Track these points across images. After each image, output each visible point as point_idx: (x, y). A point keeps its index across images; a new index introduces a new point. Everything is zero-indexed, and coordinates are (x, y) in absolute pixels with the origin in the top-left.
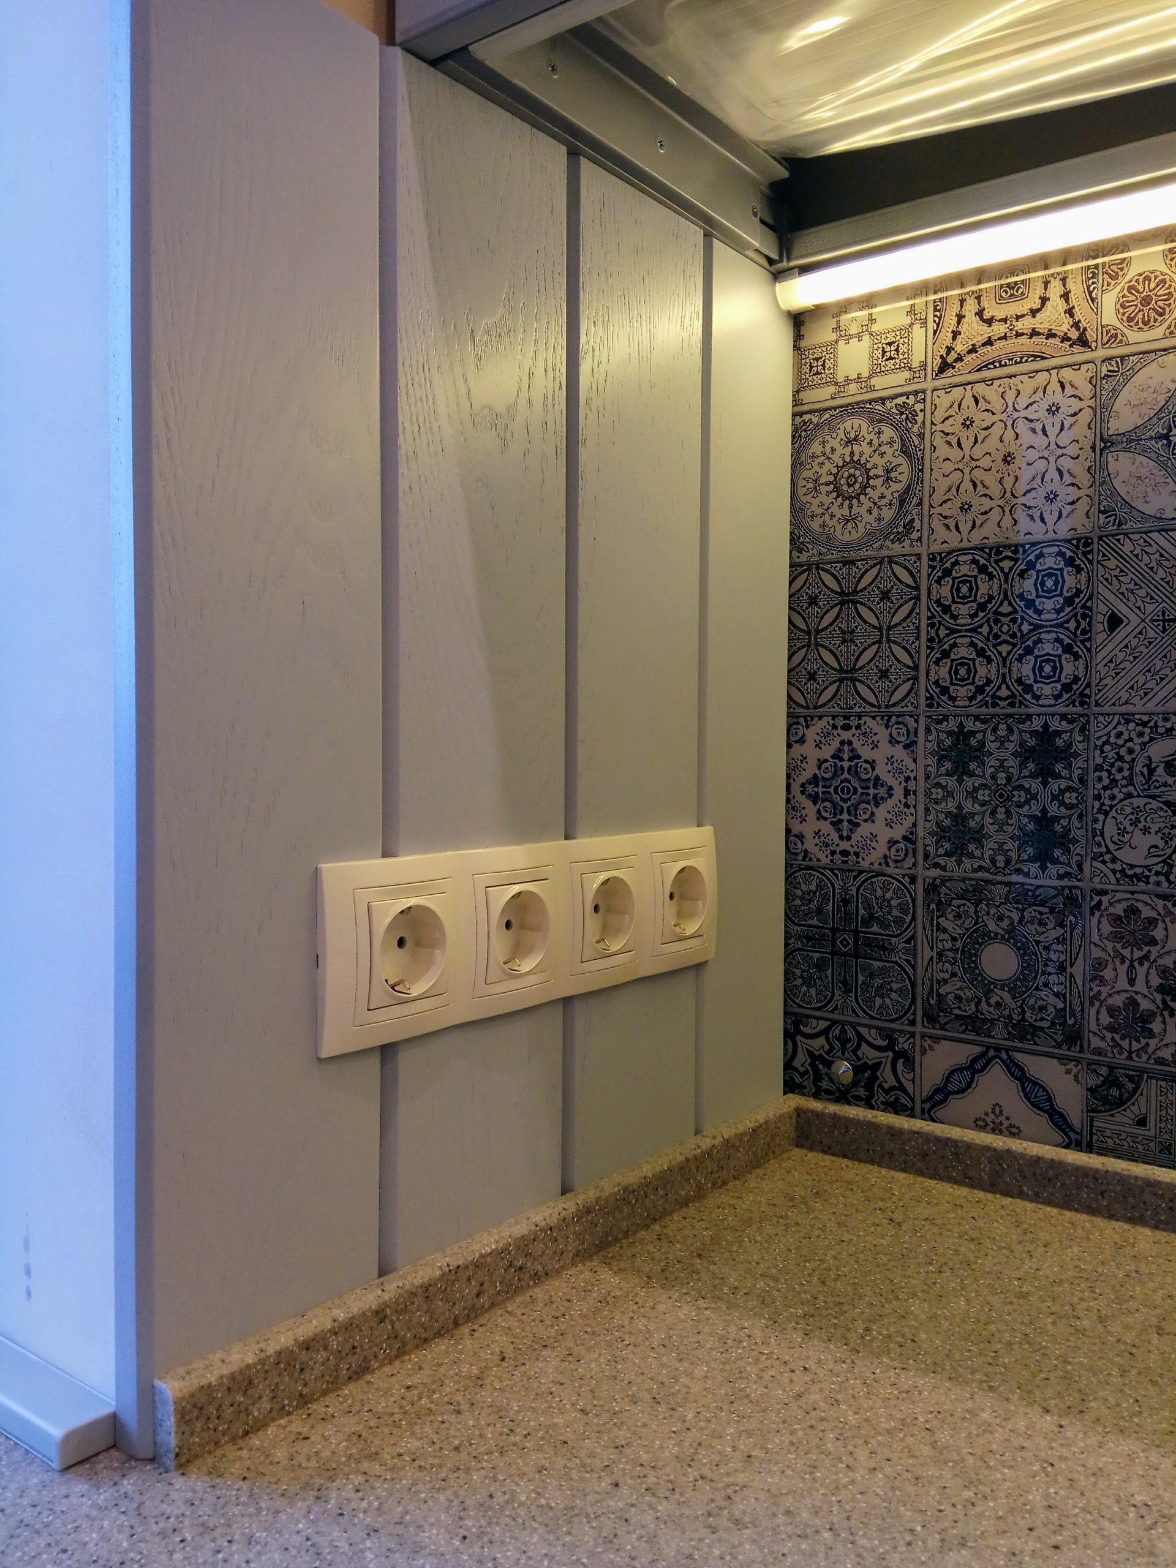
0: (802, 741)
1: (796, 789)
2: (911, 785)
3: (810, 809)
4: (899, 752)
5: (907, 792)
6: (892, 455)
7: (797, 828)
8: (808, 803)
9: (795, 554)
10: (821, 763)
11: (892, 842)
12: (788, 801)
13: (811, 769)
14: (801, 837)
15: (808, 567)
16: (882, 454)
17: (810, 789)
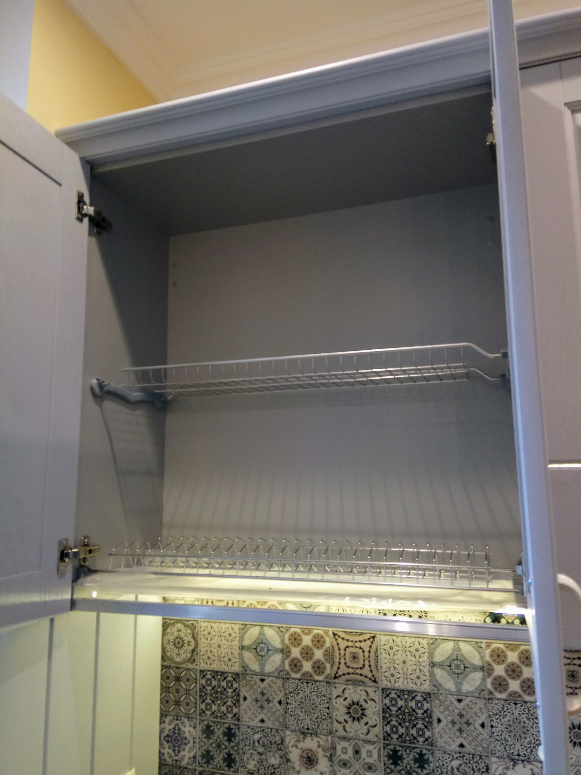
0: (164, 722)
1: (162, 738)
2: (195, 740)
3: (166, 745)
4: (191, 729)
5: (194, 742)
6: (190, 638)
7: (162, 751)
8: (165, 743)
9: (163, 662)
10: (170, 730)
11: (190, 758)
12: (160, 742)
13: (166, 732)
14: (163, 754)
15: (166, 667)
16: (187, 637)
17: (167, 739)
